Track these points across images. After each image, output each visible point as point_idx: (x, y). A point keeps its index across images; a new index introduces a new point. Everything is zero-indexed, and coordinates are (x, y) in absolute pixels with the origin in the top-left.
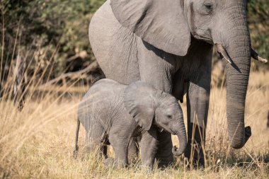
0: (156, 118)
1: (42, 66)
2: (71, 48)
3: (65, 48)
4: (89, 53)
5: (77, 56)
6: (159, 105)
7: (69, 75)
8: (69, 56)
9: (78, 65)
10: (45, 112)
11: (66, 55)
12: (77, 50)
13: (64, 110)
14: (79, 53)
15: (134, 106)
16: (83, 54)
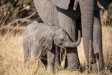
0: (54, 42)
1: (5, 14)
2: (21, 4)
3: (17, 4)
4: (31, 7)
5: (24, 9)
6: (55, 34)
7: (20, 19)
8: (20, 9)
9: (25, 14)
10: (6, 42)
11: (18, 8)
12: (24, 5)
13: (18, 40)
14: (26, 7)
15: (41, 38)
16: (28, 8)
